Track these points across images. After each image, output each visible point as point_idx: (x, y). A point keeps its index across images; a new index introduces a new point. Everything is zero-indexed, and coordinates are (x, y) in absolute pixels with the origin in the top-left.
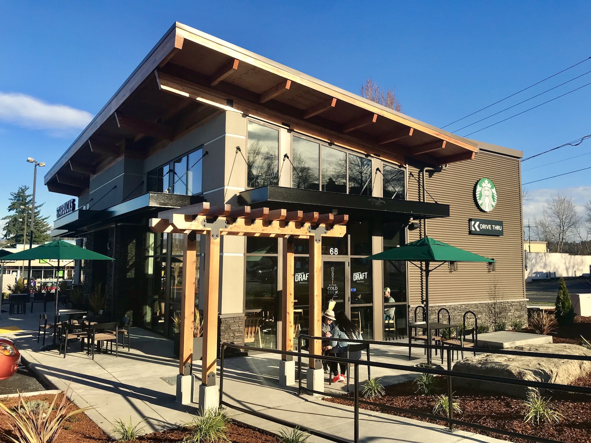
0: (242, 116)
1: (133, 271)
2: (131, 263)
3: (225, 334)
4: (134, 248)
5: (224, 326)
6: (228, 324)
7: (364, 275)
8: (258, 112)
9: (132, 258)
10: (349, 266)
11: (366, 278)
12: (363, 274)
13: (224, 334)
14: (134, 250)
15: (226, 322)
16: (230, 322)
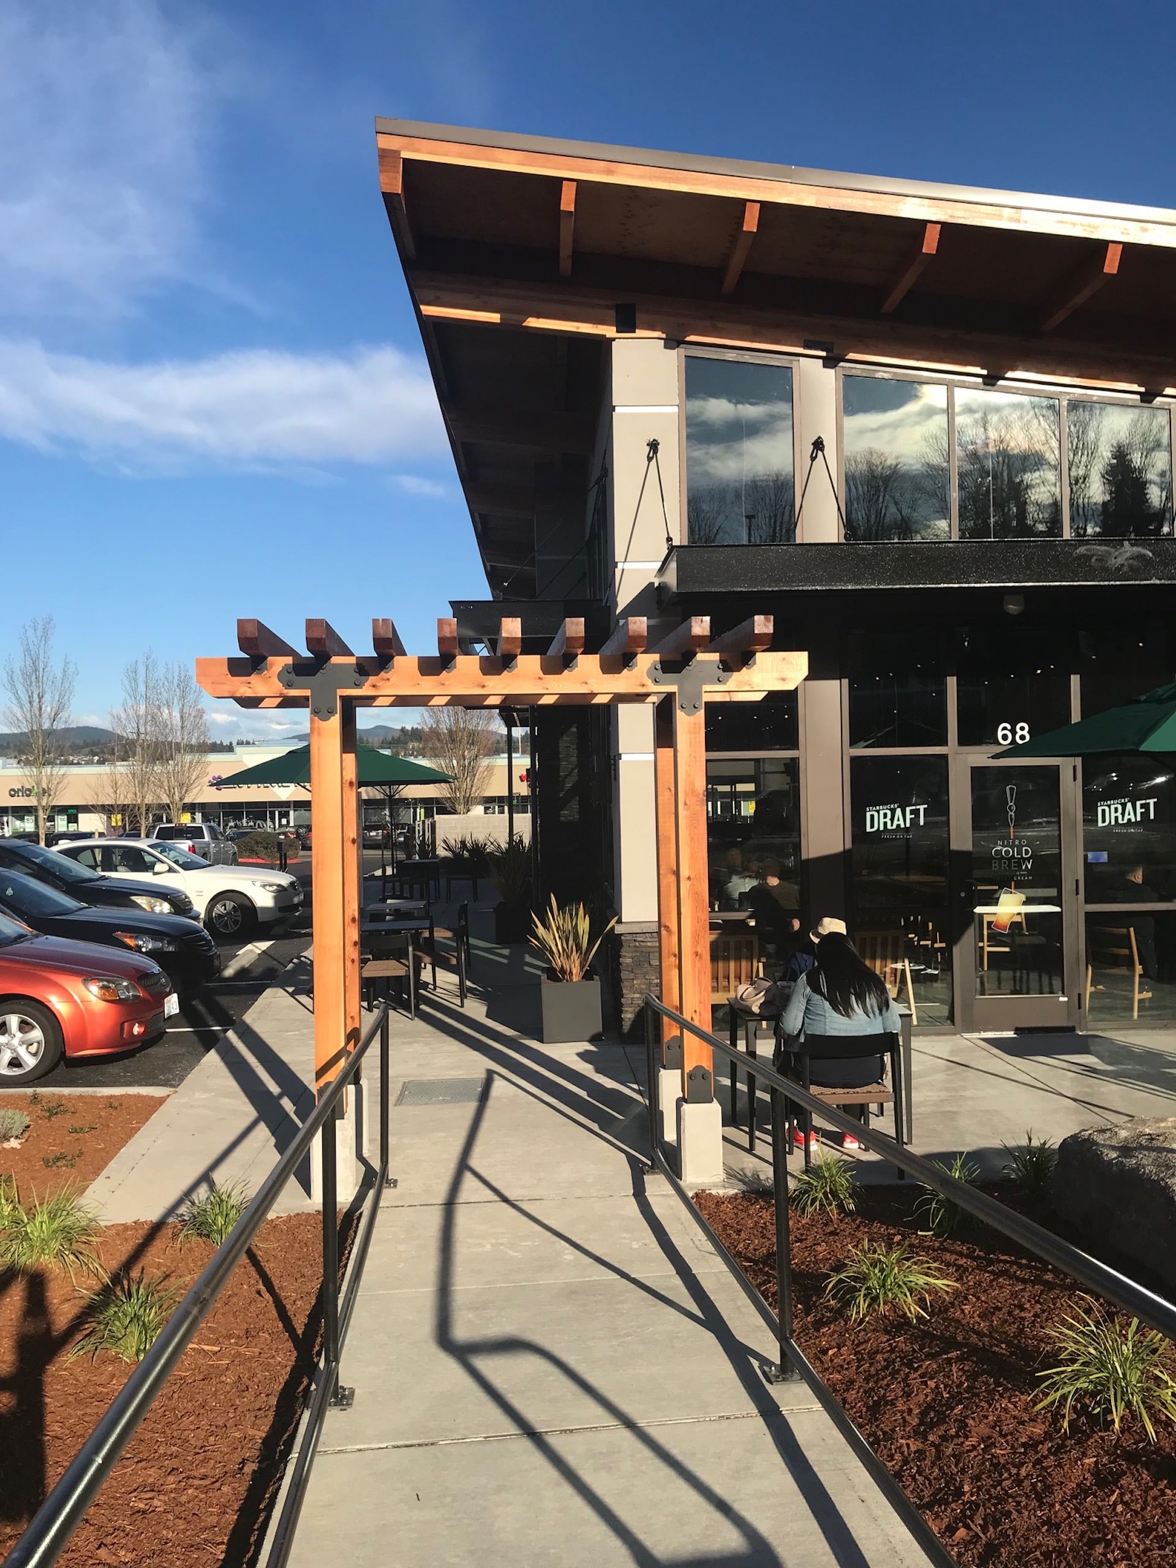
0: (666, 347)
1: (575, 805)
2: (568, 785)
3: (636, 978)
4: (575, 746)
5: (630, 955)
6: (644, 950)
7: (1146, 806)
8: (720, 325)
9: (571, 772)
10: (1075, 779)
11: (1152, 817)
12: (1138, 803)
13: (632, 976)
14: (576, 751)
15: (637, 944)
16: (649, 944)
